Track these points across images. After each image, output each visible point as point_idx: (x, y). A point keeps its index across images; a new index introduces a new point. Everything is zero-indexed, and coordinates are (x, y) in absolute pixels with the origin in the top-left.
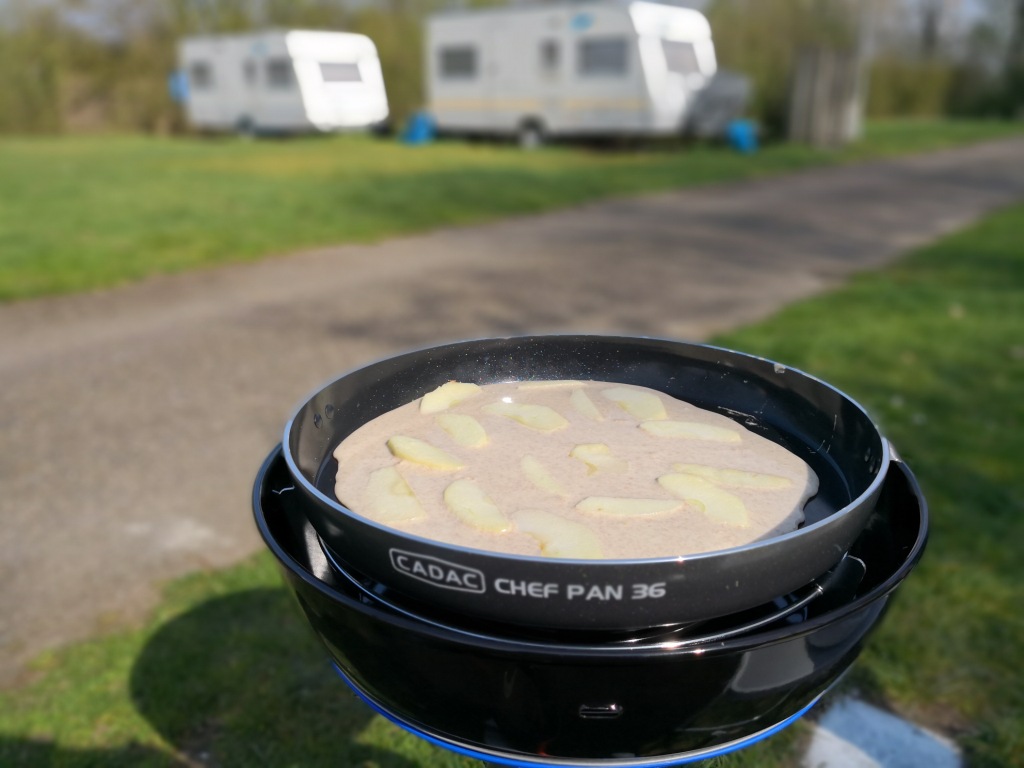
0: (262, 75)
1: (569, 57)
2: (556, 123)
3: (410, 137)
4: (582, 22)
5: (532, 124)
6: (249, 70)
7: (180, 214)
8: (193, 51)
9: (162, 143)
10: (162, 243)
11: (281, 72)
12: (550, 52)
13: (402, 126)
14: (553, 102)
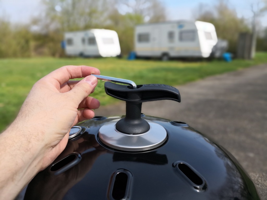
0: (87, 41)
1: (177, 36)
2: (173, 54)
3: (129, 58)
4: (181, 26)
5: (165, 54)
6: (83, 41)
8: (68, 35)
11: (92, 41)
12: (171, 35)
14: (172, 48)
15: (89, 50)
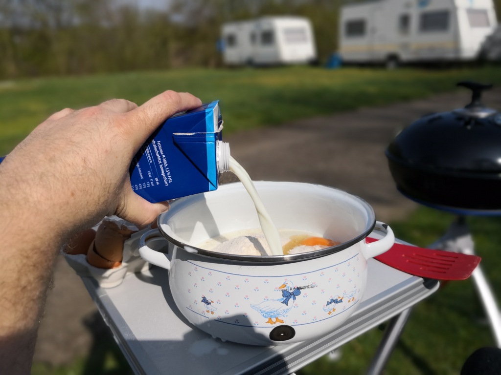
0: (259, 39)
1: (414, 23)
2: (405, 56)
3: (329, 66)
5: (393, 58)
6: (253, 37)
8: (228, 29)
11: (268, 37)
12: (405, 21)
13: (324, 60)
14: (405, 46)
15: (262, 53)
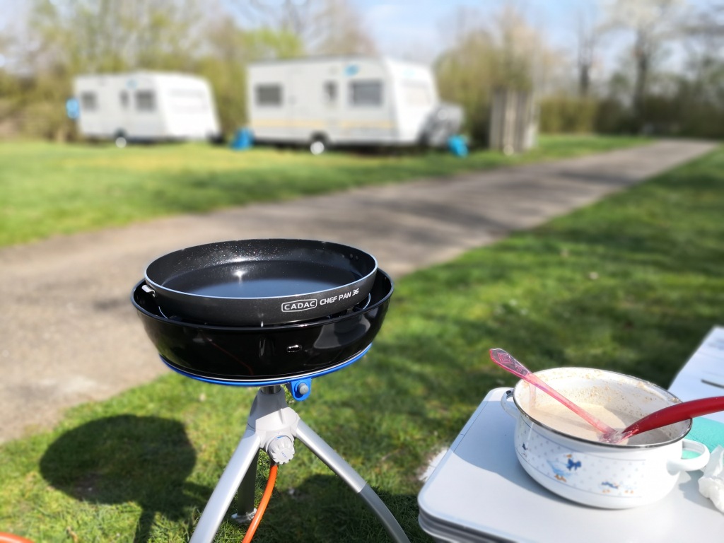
0: (132, 100)
1: (343, 92)
2: (335, 137)
3: (236, 145)
4: (352, 70)
5: (319, 137)
6: (124, 98)
7: (74, 196)
8: (82, 85)
9: (60, 147)
10: (62, 214)
11: (146, 100)
12: (331, 89)
13: (231, 138)
15: (140, 124)
